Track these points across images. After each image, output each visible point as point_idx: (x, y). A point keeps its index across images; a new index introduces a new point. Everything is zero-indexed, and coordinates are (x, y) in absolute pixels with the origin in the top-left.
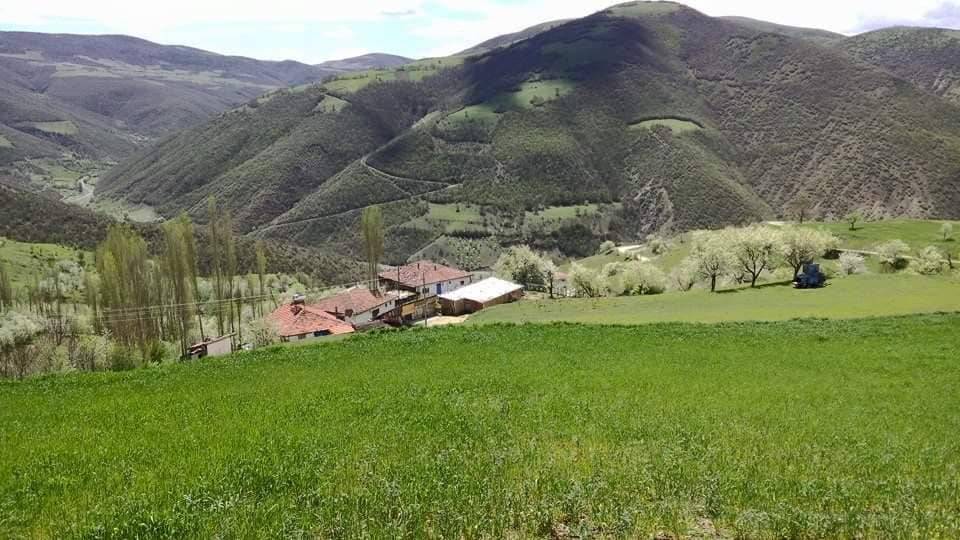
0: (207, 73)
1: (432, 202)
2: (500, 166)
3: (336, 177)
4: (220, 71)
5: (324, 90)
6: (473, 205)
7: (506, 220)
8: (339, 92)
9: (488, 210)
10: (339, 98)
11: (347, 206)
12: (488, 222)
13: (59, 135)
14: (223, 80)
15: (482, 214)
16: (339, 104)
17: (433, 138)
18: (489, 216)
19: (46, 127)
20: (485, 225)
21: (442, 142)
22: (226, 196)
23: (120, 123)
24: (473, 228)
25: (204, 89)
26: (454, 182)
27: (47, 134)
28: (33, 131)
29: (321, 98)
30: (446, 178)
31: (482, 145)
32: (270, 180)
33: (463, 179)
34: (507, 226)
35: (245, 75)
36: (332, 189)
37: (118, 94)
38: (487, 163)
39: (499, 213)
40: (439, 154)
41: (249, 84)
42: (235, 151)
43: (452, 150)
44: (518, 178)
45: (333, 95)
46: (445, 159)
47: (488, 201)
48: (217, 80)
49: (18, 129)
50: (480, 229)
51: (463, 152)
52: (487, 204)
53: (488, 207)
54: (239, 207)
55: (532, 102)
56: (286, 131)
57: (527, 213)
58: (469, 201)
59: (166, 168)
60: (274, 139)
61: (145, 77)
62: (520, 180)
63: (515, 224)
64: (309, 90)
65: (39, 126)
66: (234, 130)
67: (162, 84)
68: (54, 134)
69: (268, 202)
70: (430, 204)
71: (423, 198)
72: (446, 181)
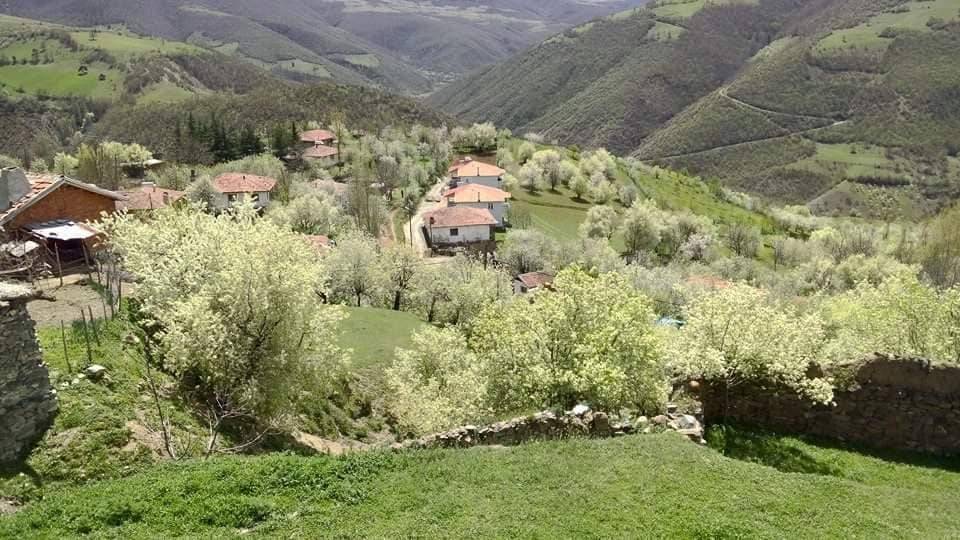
0: (474, 9)
1: (819, 141)
2: (902, 100)
3: (686, 111)
4: (486, 7)
5: (652, 16)
6: (873, 146)
7: (924, 167)
8: (672, 17)
9: (896, 153)
10: (673, 24)
11: (714, 143)
12: (902, 167)
13: (365, 67)
15: (890, 157)
16: (676, 31)
17: (809, 67)
18: (899, 160)
19: (354, 60)
20: (897, 171)
21: (820, 71)
22: (566, 130)
23: (406, 58)
24: (884, 174)
26: (840, 118)
27: (354, 67)
28: (344, 63)
29: (651, 26)
30: (831, 114)
31: (871, 76)
32: (614, 114)
33: (852, 115)
34: (927, 173)
35: (509, 10)
36: (691, 123)
37: (402, 29)
38: (881, 97)
39: (912, 157)
40: (818, 86)
42: (562, 83)
43: (835, 81)
44: (929, 115)
45: (664, 22)
46: (826, 91)
47: (894, 142)
48: (484, 15)
50: (893, 175)
51: (849, 82)
52: (894, 146)
53: (896, 149)
54: (584, 142)
55: (928, 25)
56: (616, 61)
57: (949, 158)
58: (869, 142)
59: (492, 101)
60: (603, 71)
61: (420, 13)
62: (933, 118)
63: (938, 172)
64: (634, 17)
65: (347, 58)
66: (557, 61)
67: (439, 20)
68: (361, 66)
69: (614, 137)
70: (819, 146)
71: (806, 137)
72: (833, 117)
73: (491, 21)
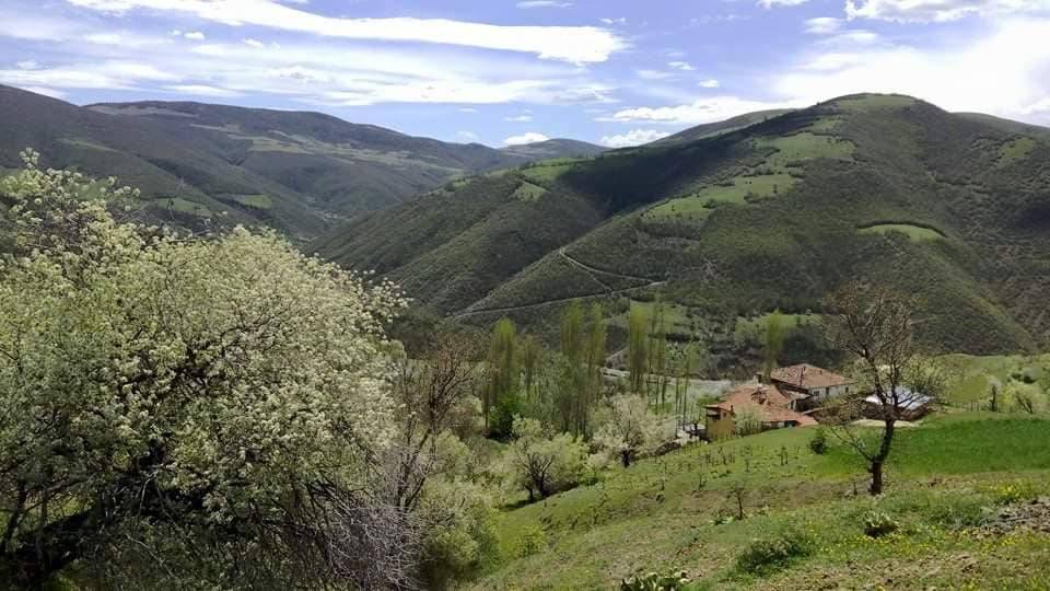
0: (394, 153)
1: (634, 299)
2: (709, 264)
3: (530, 268)
4: (407, 152)
5: (521, 177)
6: (679, 306)
7: (716, 325)
8: (538, 179)
9: (695, 312)
10: (538, 185)
11: (545, 297)
12: (696, 325)
13: (256, 208)
14: (409, 161)
15: (689, 316)
16: (538, 191)
17: (637, 232)
18: (696, 318)
19: (245, 200)
20: (692, 328)
21: (647, 236)
22: (421, 279)
23: (310, 200)
24: (679, 330)
25: (391, 169)
26: (657, 279)
27: (244, 207)
28: (232, 203)
29: (518, 185)
30: (650, 275)
31: (689, 242)
32: (466, 266)
33: (668, 276)
34: (717, 331)
35: (430, 157)
36: (529, 278)
37: (310, 171)
38: (695, 262)
39: (708, 316)
40: (642, 249)
41: (434, 166)
42: (431, 235)
43: (657, 245)
44: (729, 279)
45: (530, 182)
46: (648, 254)
47: (696, 302)
48: (402, 160)
49: (218, 200)
50: (687, 332)
51: (668, 248)
52: (694, 306)
53: (697, 308)
54: (436, 291)
55: (746, 198)
56: (483, 216)
57: (740, 318)
58: (675, 301)
59: (363, 248)
60: (470, 224)
61: (336, 155)
62: (732, 282)
63: (726, 330)
64: (506, 175)
65: (237, 198)
66: (431, 213)
67: (352, 163)
68: (251, 207)
69: (463, 288)
70: (633, 303)
71: (624, 295)
72: (649, 278)
73: (410, 167)
